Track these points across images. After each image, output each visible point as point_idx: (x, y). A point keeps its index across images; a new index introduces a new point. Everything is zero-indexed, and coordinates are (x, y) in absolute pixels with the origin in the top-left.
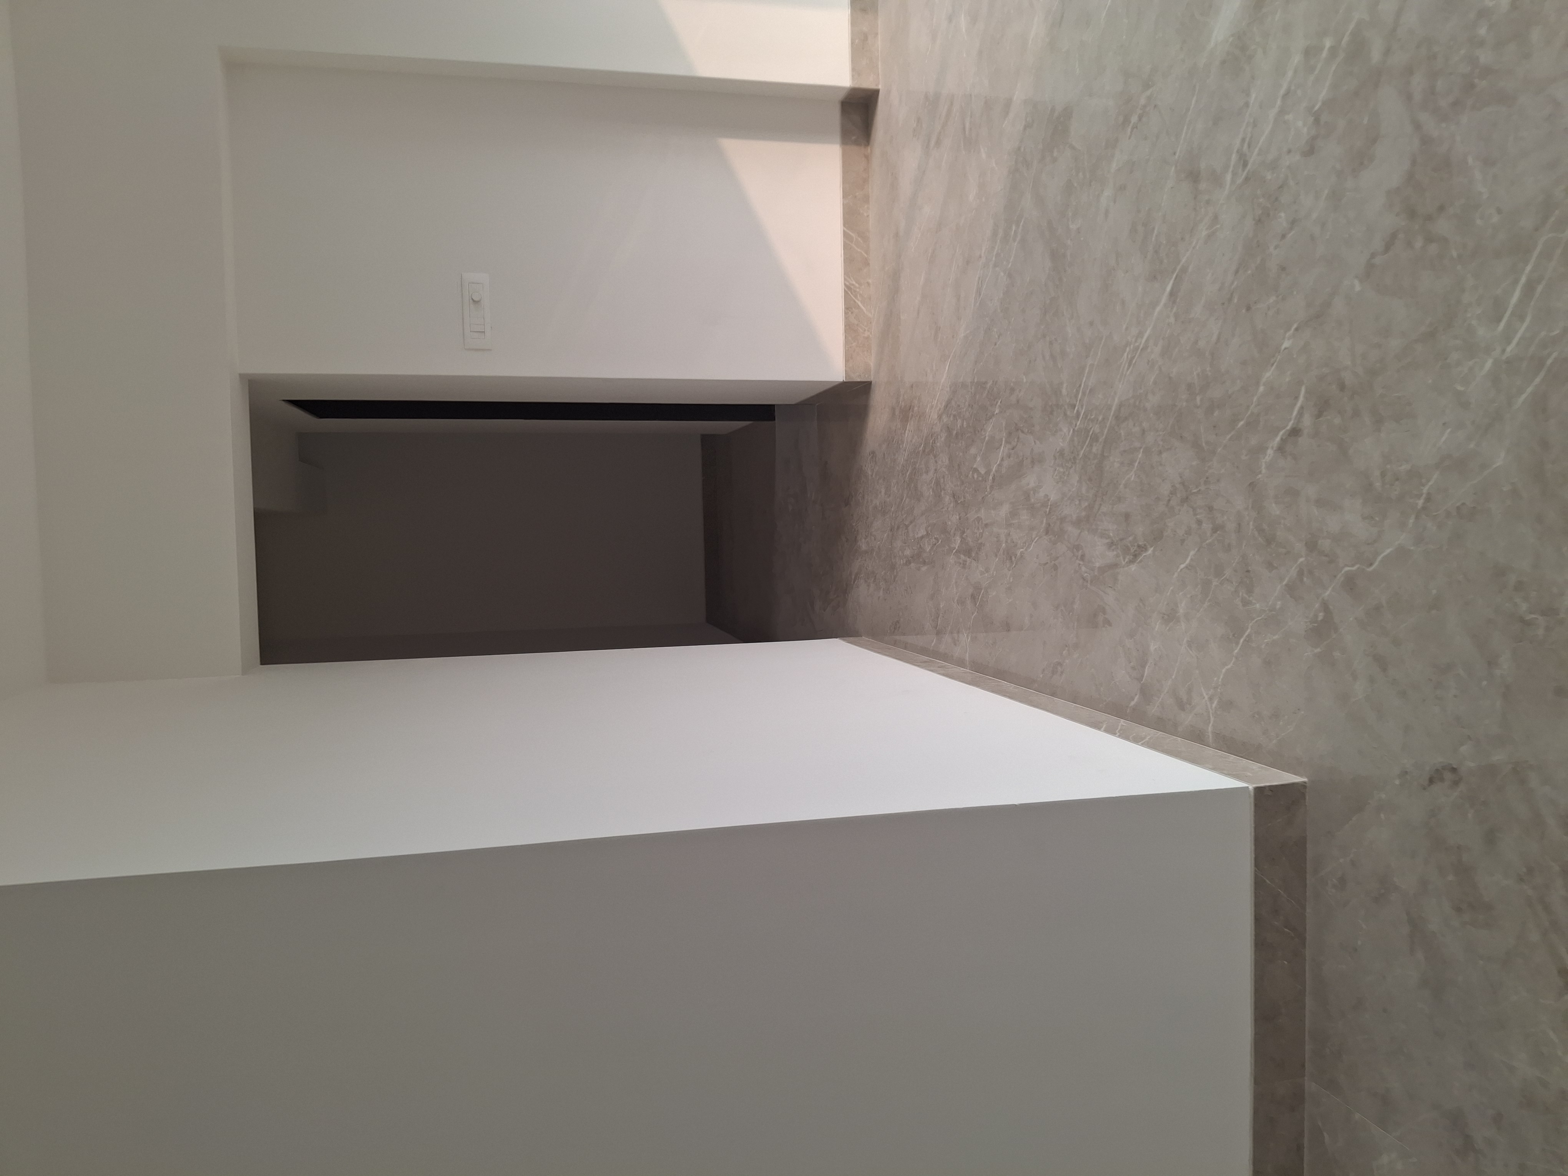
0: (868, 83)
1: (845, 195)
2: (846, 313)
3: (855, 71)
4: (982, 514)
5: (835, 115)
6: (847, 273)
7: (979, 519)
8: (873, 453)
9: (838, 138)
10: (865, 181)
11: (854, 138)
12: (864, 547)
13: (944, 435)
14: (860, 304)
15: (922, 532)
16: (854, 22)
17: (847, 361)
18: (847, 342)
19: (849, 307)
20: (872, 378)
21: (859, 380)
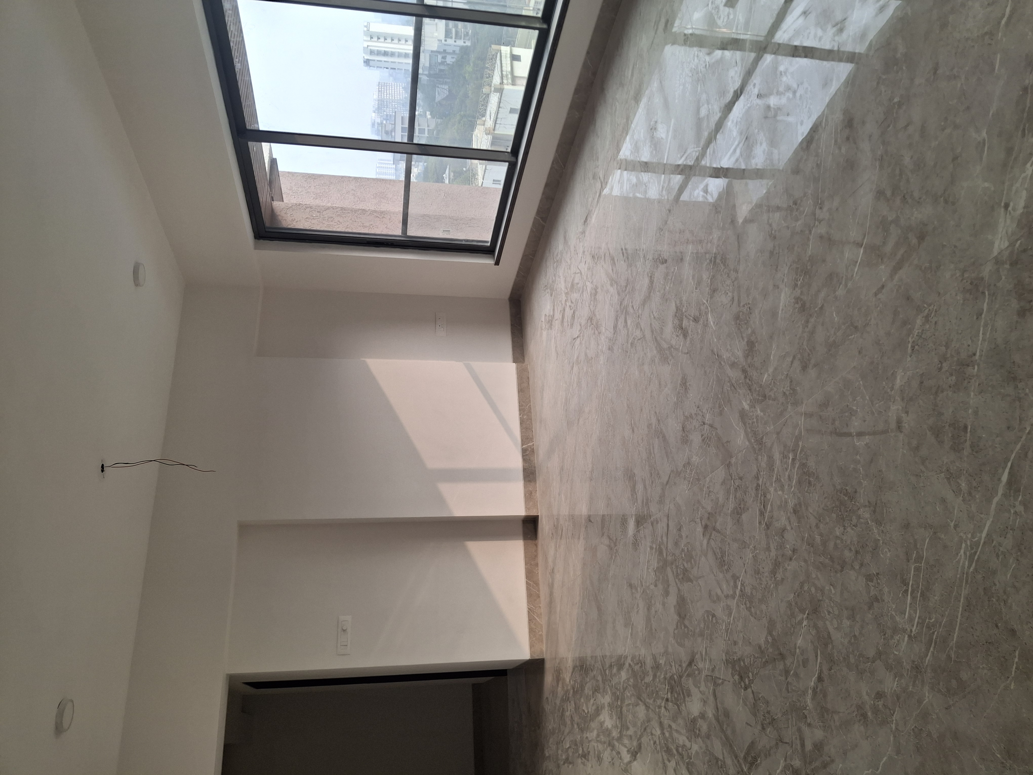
0: (533, 513)
1: (526, 564)
2: (529, 623)
3: (527, 508)
4: (588, 735)
5: (519, 528)
6: (529, 602)
7: (587, 738)
8: (547, 698)
9: (521, 537)
10: (536, 556)
11: (529, 536)
12: (547, 755)
13: (572, 691)
14: (536, 617)
15: (568, 746)
16: (525, 487)
17: (531, 648)
18: (530, 638)
19: (531, 620)
20: (545, 657)
21: (538, 658)
